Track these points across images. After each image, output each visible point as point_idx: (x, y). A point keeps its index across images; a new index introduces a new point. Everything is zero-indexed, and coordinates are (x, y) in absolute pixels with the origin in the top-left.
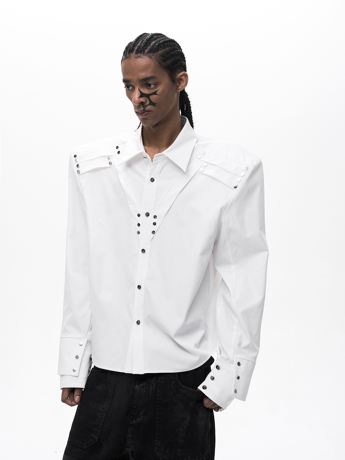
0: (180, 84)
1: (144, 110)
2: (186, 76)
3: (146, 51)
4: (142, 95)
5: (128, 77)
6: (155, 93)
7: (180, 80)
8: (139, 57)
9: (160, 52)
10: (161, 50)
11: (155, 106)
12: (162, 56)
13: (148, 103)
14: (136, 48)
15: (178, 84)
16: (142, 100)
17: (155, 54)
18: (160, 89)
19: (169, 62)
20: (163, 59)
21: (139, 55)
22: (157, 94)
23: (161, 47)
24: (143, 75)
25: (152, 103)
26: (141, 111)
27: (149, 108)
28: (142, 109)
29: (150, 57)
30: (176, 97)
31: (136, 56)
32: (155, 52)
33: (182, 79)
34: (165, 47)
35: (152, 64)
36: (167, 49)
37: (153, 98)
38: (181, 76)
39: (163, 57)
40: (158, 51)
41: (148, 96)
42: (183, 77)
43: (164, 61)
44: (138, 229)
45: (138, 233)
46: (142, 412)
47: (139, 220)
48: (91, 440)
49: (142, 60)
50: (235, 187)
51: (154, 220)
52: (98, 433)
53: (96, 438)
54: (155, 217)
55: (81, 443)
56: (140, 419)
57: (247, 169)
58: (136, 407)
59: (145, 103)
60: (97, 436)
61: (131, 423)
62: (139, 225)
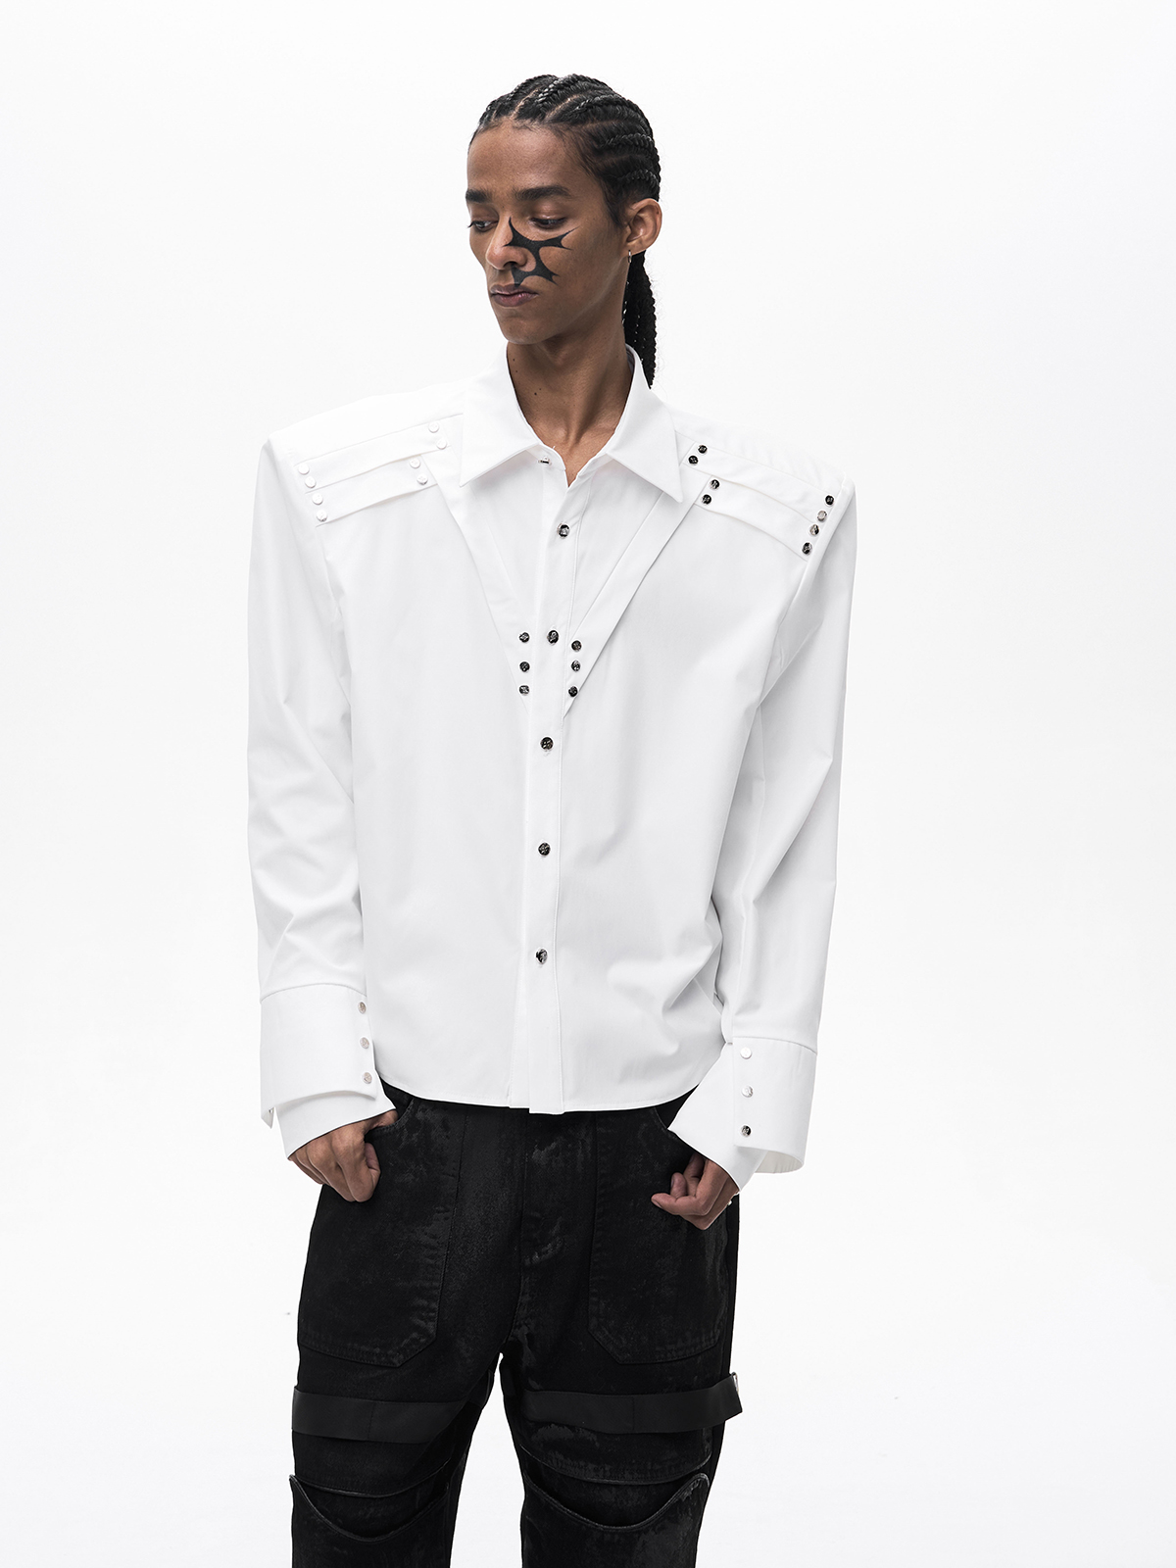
0: (634, 233)
1: (517, 286)
2: (656, 211)
3: (550, 115)
4: (517, 241)
5: (484, 184)
6: (556, 242)
7: (638, 220)
8: (526, 127)
9: (589, 126)
10: (593, 121)
11: (551, 280)
12: (594, 137)
13: (531, 266)
14: (522, 103)
15: (628, 229)
16: (515, 254)
17: (574, 129)
18: (570, 231)
19: (611, 160)
20: (596, 146)
21: (527, 122)
22: (561, 246)
23: (594, 114)
24: (533, 180)
25: (542, 270)
26: (507, 288)
27: (530, 282)
28: (512, 282)
29: (559, 134)
30: (620, 268)
31: (518, 124)
32: (575, 123)
33: (642, 219)
34: (607, 116)
35: (562, 152)
36: (614, 123)
37: (550, 255)
38: (641, 211)
39: (598, 142)
40: (584, 122)
41: (534, 247)
42: (645, 215)
43: (598, 153)
44: (524, 679)
45: (524, 690)
46: (556, 1229)
47: (526, 652)
48: (415, 1335)
49: (534, 140)
50: (807, 549)
51: (574, 656)
52: (433, 1311)
53: (431, 1327)
54: (576, 646)
55: (378, 1350)
56: (554, 1246)
57: (830, 500)
58: (538, 1215)
59: (524, 265)
60: (431, 1319)
61: (527, 1262)
62: (525, 667)
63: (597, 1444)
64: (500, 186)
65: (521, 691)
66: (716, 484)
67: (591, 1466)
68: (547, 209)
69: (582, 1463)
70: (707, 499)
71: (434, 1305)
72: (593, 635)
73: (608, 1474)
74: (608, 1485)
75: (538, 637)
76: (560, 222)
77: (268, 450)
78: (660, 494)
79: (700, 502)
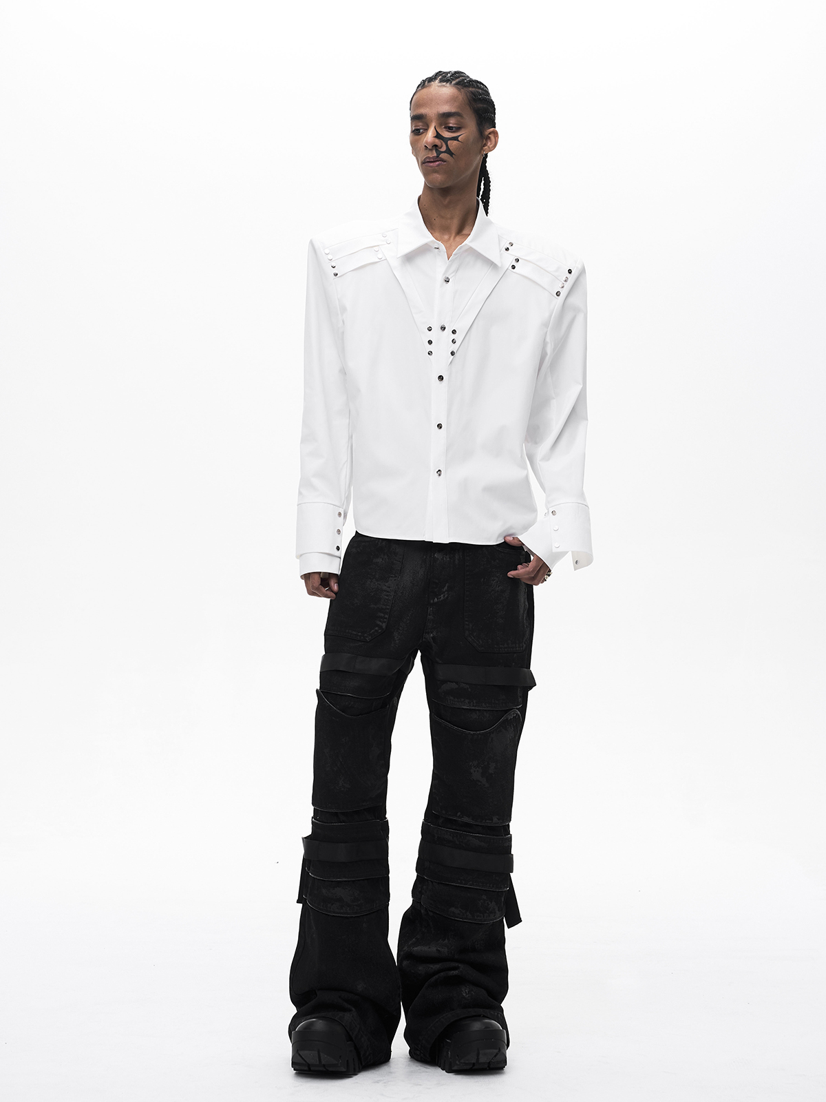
0: (484, 143)
1: (437, 157)
2: (496, 134)
3: (453, 82)
4: (438, 136)
5: (420, 112)
6: (456, 139)
7: (488, 138)
8: (444, 86)
9: (471, 89)
11: (452, 156)
12: (469, 92)
13: (444, 149)
16: (437, 142)
17: (462, 88)
18: (462, 135)
19: (478, 106)
20: (474, 98)
22: (458, 141)
23: (472, 85)
24: (446, 108)
25: (448, 151)
26: (433, 158)
27: (442, 156)
28: (435, 155)
29: (458, 89)
30: (479, 159)
31: (440, 84)
32: (466, 86)
33: (489, 138)
34: (477, 87)
35: (460, 97)
36: (480, 91)
37: (452, 144)
38: (490, 134)
39: (475, 96)
40: (469, 87)
41: (445, 140)
42: (492, 135)
43: (475, 100)
44: (430, 348)
45: (430, 353)
46: (446, 588)
47: (430, 335)
48: (377, 628)
49: (447, 90)
50: (558, 294)
51: (453, 336)
52: (386, 618)
53: (384, 625)
54: (454, 332)
55: (360, 634)
56: (444, 596)
57: (570, 271)
58: (437, 581)
59: (440, 148)
60: (384, 622)
61: (432, 601)
62: (430, 342)
63: (469, 690)
64: (431, 111)
65: (429, 354)
66: (517, 260)
67: (467, 701)
68: (452, 122)
69: (463, 700)
70: (514, 267)
71: (386, 616)
72: (462, 327)
73: (475, 704)
74: (475, 710)
75: (436, 328)
76: (458, 129)
77: (311, 243)
78: (492, 265)
79: (510, 268)
